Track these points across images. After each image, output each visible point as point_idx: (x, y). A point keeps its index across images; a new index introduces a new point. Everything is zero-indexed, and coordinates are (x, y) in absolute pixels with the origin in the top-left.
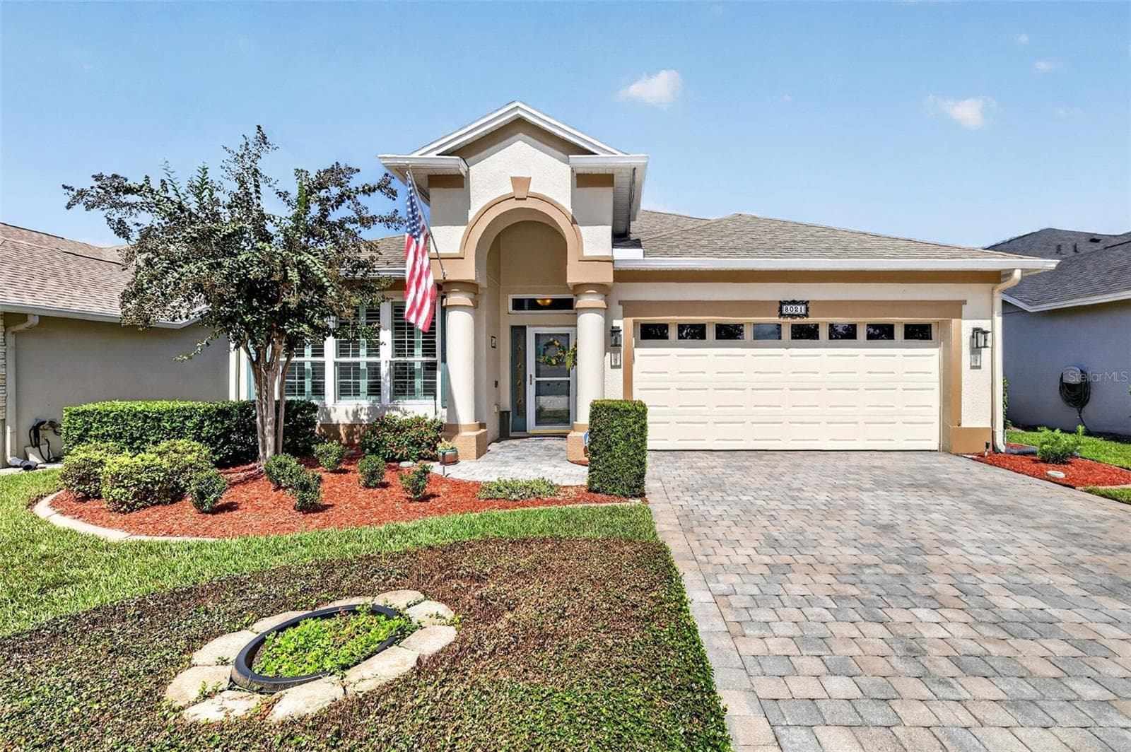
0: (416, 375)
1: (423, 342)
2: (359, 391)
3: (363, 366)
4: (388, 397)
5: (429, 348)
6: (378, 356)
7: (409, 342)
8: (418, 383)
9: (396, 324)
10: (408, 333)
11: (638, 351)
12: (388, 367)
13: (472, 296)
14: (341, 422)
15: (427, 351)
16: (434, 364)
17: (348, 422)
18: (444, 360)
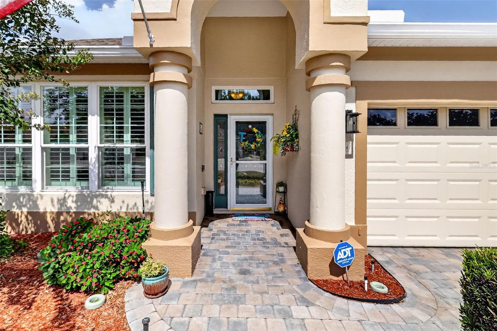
0: (125, 161)
1: (132, 128)
2: (69, 176)
3: (72, 152)
4: (96, 183)
5: (138, 135)
6: (86, 141)
7: (118, 128)
8: (128, 168)
9: (106, 110)
10: (117, 119)
11: (370, 138)
12: (97, 152)
13: (186, 71)
14: (48, 210)
15: (136, 137)
16: (144, 149)
17: (55, 210)
18: (152, 147)
